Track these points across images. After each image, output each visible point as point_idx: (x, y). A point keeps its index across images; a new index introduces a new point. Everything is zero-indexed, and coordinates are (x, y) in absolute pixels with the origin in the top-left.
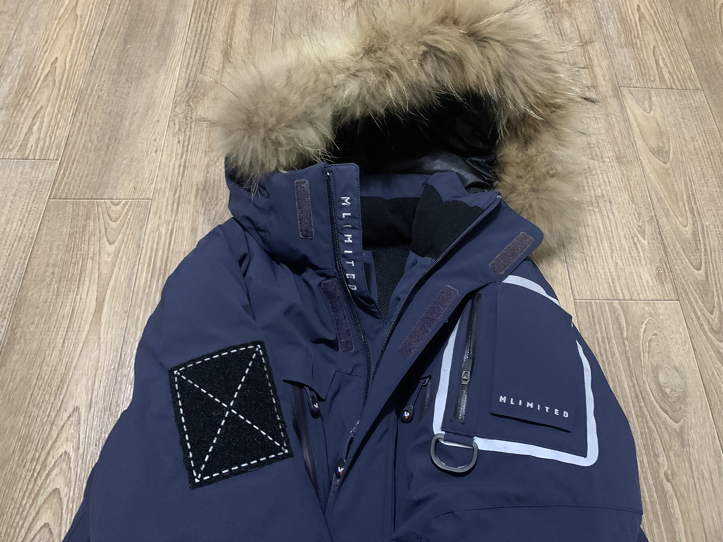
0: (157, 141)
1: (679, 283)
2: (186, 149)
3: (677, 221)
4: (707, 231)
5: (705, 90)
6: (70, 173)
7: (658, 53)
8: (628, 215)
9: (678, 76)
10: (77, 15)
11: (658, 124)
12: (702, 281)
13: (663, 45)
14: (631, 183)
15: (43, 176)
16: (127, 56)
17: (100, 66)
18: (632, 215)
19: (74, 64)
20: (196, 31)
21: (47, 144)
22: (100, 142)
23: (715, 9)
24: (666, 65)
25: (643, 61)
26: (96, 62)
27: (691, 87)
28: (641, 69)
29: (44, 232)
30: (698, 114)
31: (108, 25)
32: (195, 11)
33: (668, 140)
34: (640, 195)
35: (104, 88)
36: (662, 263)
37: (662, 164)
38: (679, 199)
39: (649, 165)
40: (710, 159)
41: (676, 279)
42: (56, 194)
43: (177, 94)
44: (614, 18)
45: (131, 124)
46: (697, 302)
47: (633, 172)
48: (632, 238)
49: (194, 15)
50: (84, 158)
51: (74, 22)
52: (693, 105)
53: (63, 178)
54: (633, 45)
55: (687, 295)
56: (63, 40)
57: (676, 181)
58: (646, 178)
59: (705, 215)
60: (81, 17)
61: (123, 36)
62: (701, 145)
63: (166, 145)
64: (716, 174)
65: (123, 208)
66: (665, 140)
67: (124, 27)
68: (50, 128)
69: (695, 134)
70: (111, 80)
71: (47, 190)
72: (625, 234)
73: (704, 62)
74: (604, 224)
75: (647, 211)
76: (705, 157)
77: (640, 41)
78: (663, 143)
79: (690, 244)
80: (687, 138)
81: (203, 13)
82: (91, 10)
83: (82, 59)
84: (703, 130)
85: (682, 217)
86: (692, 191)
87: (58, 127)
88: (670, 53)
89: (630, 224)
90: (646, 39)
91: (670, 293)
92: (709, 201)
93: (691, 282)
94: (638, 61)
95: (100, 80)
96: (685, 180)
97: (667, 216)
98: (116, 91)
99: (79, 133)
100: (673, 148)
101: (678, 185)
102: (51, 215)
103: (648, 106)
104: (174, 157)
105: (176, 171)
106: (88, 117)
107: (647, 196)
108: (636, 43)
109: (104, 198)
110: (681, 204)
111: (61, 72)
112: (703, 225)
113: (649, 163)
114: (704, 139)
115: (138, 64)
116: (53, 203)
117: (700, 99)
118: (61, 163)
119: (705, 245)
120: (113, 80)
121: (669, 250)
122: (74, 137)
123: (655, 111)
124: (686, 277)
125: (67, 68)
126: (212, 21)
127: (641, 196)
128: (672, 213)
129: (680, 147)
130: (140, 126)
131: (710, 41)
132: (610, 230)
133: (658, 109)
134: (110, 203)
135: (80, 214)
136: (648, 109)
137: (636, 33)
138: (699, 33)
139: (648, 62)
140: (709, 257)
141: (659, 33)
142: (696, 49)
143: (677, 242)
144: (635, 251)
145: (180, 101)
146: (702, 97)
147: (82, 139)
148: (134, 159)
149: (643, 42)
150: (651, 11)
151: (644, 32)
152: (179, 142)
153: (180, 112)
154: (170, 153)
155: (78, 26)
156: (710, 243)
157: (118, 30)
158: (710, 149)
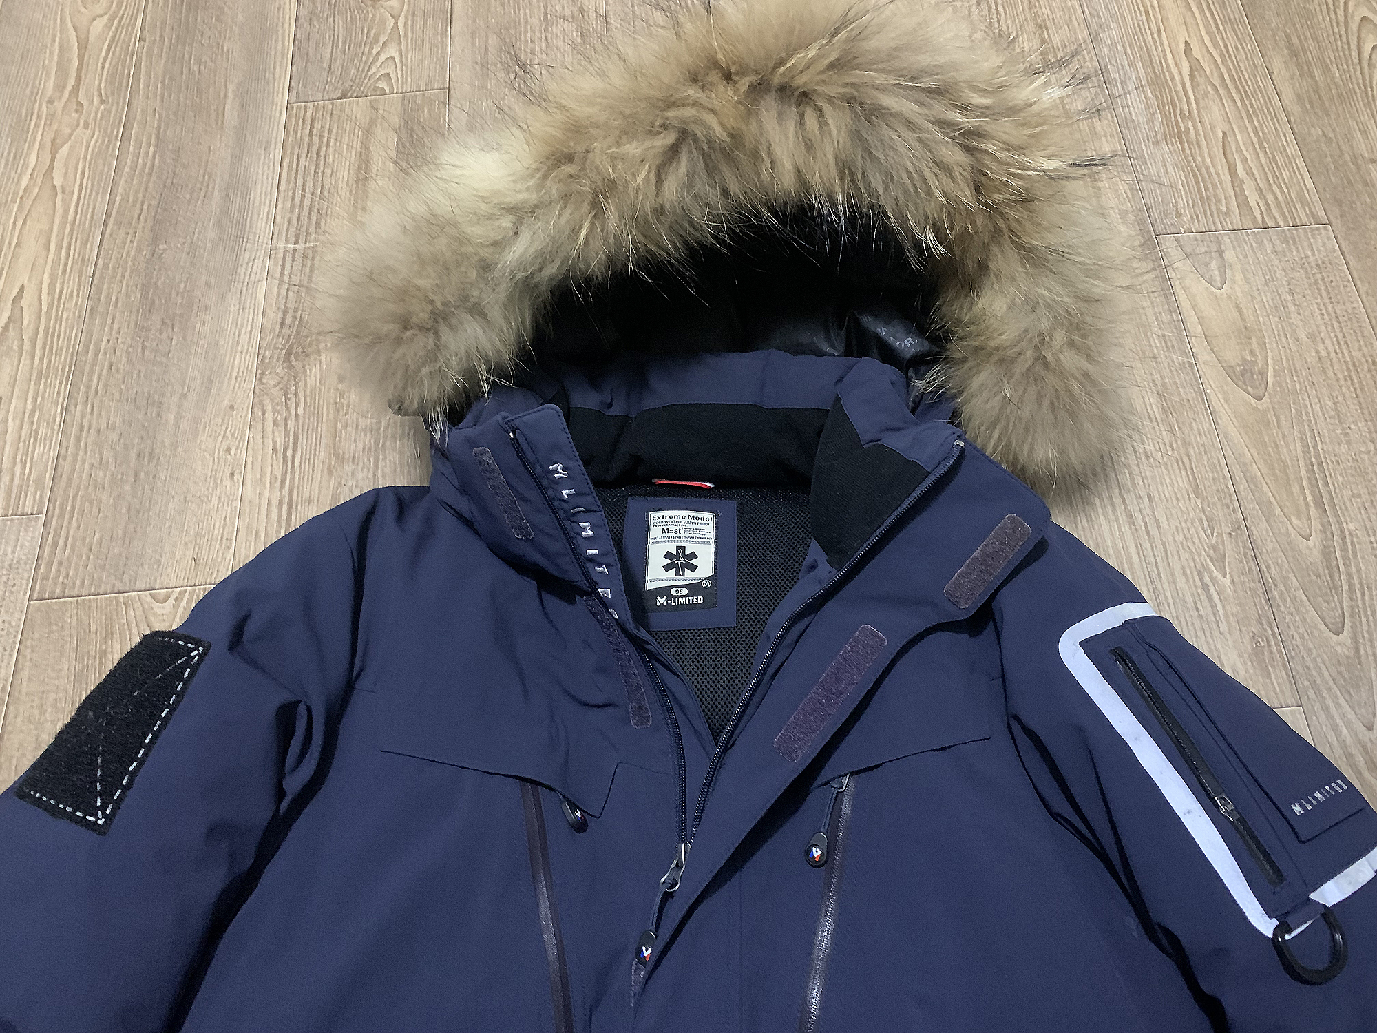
0: (233, 453)
1: (1299, 668)
2: (290, 464)
3: (1290, 528)
4: (1352, 543)
5: (1334, 221)
6: (67, 539)
7: (1233, 148)
8: (1189, 524)
9: (1276, 198)
10: (54, 187)
11: (1240, 310)
12: (1348, 657)
13: (1243, 129)
14: (1192, 452)
15: (13, 552)
16: (160, 270)
17: (109, 296)
18: (1197, 524)
19: (57, 296)
20: (293, 199)
21: (16, 481)
22: (120, 465)
23: (1346, 32)
24: (1250, 173)
25: (1204, 170)
26: (100, 289)
27: (1305, 220)
28: (1199, 189)
29: (25, 674)
30: (1323, 279)
31: (117, 203)
32: (289, 152)
33: (1263, 345)
34: (1211, 475)
35: (120, 346)
36: (1262, 624)
37: (1253, 401)
38: (1292, 477)
39: (1225, 406)
40: (1352, 380)
41: (1293, 657)
42: (43, 590)
43: (264, 344)
44: (1138, 78)
45: (178, 418)
46: (1338, 706)
47: (1194, 424)
48: (1200, 574)
49: (286, 161)
50: (91, 503)
51: (51, 204)
52: (1312, 259)
53: (53, 552)
54: (1180, 135)
55: (1317, 691)
56: (32, 246)
57: (1284, 436)
58: (1221, 436)
59: (1347, 509)
60: (63, 192)
61: (150, 223)
62: (1331, 348)
63: (250, 459)
64: (1366, 412)
65: (176, 607)
66: (1255, 346)
67: (150, 205)
68: (21, 444)
69: (1317, 326)
70: (132, 326)
71: (24, 581)
72: (1183, 568)
73: (1329, 159)
74: (1140, 549)
75: (1226, 510)
76: (1340, 375)
77: (1195, 126)
78: (1252, 352)
79: (1319, 576)
80: (1303, 336)
81: (304, 155)
82: (83, 173)
83: (72, 285)
84: (1333, 315)
85: (1299, 517)
86: (1317, 456)
87: (36, 440)
88: (1257, 146)
89: (1194, 543)
90: (1206, 119)
91: (1282, 691)
92: (1353, 475)
93: (1323, 662)
94: (1193, 171)
95: (111, 329)
96: (1303, 433)
97: (1269, 516)
98: (144, 348)
99: (78, 449)
100: (1275, 362)
101: (1287, 445)
102: (36, 635)
103: (1216, 272)
104: (268, 485)
105: (274, 516)
106: (92, 413)
107: (1224, 478)
108: (1187, 130)
109: (137, 587)
110: (1296, 489)
111: (34, 317)
112: (1342, 531)
113: (1226, 401)
114: (1336, 336)
115: (182, 285)
116: (38, 609)
117: (1324, 244)
118: (49, 518)
119: (1350, 575)
120: (136, 324)
121: (1276, 594)
122: (69, 458)
123: (1234, 281)
124: (1314, 651)
125: (44, 308)
126: (323, 172)
127: (1214, 479)
128: (1278, 512)
129: (1287, 359)
130: (196, 422)
131: (1340, 108)
132: (1153, 560)
133: (1239, 277)
134: (149, 599)
135: (93, 628)
136: (1218, 278)
137: (1185, 107)
138: (1317, 91)
139: (1213, 171)
140: (1360, 602)
141: (1234, 101)
142: (1313, 131)
143: (1291, 575)
144: (1206, 603)
145: (272, 357)
146: (1329, 239)
147: (84, 462)
148: (190, 497)
149: (1200, 128)
150: (1214, 53)
151: (1202, 104)
152: (274, 450)
153: (272, 383)
154: (259, 476)
155: (59, 211)
156: (1359, 571)
157: (138, 212)
158: (1351, 356)
